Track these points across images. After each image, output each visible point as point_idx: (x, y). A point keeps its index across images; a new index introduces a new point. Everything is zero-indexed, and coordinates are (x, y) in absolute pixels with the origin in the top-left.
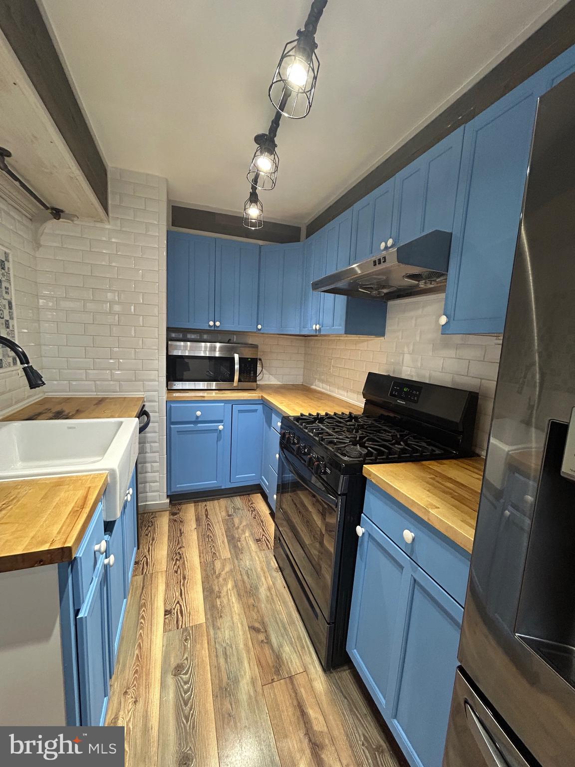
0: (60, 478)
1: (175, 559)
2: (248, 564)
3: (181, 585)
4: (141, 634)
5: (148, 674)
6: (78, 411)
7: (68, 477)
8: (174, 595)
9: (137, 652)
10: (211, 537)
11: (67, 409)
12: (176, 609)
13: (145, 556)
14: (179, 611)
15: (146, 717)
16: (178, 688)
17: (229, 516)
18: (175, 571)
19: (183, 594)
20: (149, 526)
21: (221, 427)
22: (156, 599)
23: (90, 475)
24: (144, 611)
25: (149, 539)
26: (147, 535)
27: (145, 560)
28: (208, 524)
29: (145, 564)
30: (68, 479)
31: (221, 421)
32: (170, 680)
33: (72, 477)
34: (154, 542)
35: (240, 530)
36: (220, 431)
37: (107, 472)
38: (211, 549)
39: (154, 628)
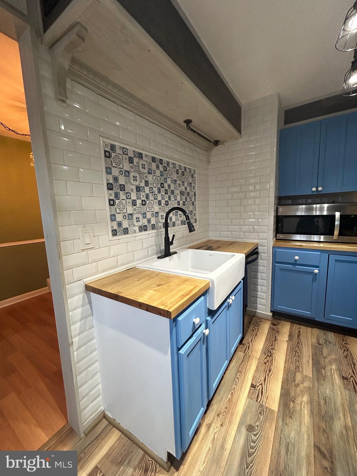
0: (189, 278)
1: (267, 354)
2: (327, 392)
3: (267, 374)
4: (234, 387)
5: (232, 415)
6: (218, 247)
7: (192, 278)
8: (260, 378)
9: (230, 396)
10: (298, 352)
11: (215, 246)
12: (259, 388)
13: (249, 343)
14: (260, 390)
15: (225, 439)
16: (247, 440)
17: (319, 344)
18: (265, 362)
19: (266, 381)
20: (256, 325)
21: (316, 271)
22: (248, 372)
23: (201, 280)
24: (239, 375)
25: (254, 333)
26: (253, 331)
27: (248, 345)
28: (298, 342)
29: (247, 347)
30: (192, 279)
31: (317, 267)
32: (244, 430)
33: (194, 278)
34: (256, 337)
35: (327, 360)
36: (316, 274)
37: (210, 280)
38: (296, 362)
39: (243, 390)
